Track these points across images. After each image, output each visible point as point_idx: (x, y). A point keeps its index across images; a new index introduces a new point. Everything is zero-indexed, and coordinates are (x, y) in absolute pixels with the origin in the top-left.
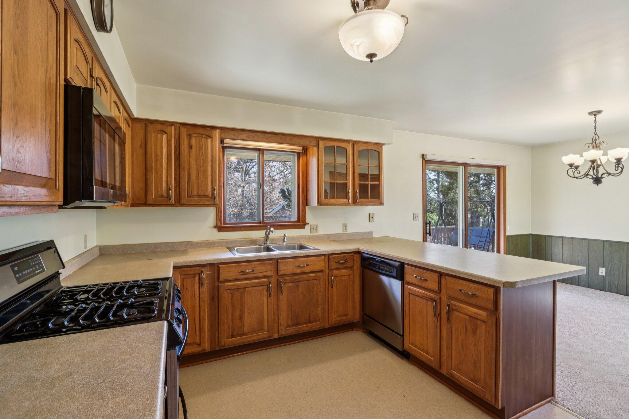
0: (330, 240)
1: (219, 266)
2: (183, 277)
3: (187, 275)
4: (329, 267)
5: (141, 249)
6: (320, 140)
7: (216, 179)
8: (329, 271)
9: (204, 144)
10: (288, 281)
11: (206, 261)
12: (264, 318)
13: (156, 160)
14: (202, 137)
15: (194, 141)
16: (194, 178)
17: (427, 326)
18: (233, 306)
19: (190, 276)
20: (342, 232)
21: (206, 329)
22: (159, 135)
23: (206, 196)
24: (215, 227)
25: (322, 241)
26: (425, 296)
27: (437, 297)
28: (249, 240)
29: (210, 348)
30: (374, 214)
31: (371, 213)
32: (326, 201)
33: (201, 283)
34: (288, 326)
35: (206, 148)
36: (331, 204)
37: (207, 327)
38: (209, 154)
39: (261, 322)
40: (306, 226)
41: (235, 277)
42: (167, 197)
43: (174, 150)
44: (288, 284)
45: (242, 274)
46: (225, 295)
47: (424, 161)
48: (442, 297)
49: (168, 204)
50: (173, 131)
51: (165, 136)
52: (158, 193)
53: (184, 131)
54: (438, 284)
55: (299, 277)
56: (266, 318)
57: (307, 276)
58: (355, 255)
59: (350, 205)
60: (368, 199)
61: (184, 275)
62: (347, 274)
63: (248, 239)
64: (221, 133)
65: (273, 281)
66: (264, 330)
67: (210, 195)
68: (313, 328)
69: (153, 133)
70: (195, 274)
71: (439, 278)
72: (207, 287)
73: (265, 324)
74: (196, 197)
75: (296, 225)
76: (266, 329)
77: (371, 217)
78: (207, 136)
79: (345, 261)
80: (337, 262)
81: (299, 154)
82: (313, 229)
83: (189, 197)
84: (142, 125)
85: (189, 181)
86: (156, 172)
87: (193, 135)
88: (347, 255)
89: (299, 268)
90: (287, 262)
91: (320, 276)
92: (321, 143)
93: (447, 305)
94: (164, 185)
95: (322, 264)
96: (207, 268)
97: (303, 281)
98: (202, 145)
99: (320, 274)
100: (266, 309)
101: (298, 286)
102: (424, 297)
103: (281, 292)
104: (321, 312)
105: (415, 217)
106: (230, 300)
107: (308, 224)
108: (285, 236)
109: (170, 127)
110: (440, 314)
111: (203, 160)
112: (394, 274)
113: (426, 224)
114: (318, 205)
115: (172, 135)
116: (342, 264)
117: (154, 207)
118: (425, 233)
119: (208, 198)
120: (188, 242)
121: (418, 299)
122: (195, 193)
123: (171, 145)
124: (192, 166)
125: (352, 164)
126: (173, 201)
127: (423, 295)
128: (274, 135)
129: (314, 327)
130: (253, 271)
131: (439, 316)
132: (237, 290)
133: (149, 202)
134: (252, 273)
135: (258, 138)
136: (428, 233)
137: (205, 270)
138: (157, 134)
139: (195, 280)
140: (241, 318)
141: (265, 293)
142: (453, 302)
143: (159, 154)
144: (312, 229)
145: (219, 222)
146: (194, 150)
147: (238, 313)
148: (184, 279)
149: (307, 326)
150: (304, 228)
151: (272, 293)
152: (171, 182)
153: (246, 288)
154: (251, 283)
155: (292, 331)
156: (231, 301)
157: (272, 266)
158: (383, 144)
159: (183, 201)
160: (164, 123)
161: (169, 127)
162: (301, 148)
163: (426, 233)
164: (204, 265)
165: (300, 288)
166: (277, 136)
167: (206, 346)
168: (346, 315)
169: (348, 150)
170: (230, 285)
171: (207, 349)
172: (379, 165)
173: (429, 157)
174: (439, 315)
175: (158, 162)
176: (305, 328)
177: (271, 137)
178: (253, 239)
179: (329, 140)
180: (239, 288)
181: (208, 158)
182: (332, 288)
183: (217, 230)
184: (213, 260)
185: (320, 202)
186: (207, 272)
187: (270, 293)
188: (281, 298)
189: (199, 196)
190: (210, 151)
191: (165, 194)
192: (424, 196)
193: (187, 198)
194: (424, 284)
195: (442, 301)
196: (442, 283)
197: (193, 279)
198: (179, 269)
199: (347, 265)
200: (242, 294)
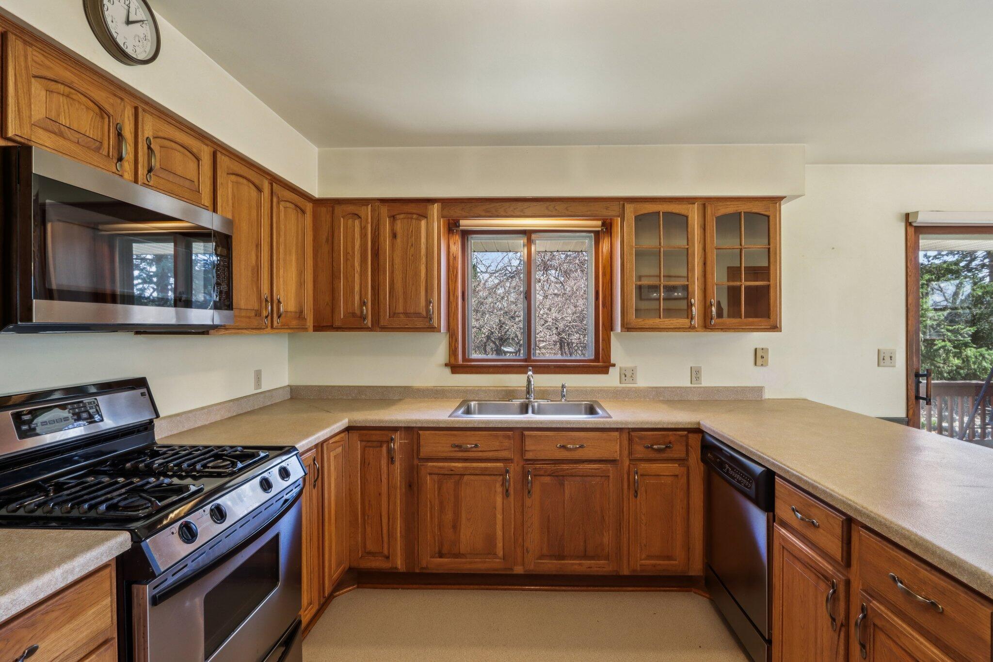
0: (661, 398)
1: (419, 432)
2: (364, 443)
3: (369, 441)
4: (630, 453)
5: (341, 393)
6: (626, 204)
7: (432, 285)
8: (631, 463)
9: (414, 228)
10: (542, 472)
11: (397, 421)
12: (495, 534)
13: (346, 260)
14: (412, 218)
15: (399, 226)
16: (399, 285)
17: (816, 642)
18: (441, 503)
19: (375, 444)
20: (689, 385)
21: (399, 535)
22: (350, 221)
23: (418, 315)
24: (446, 365)
25: (642, 399)
26: (813, 564)
27: (838, 578)
28: (502, 390)
29: (405, 566)
30: (768, 349)
31: (759, 346)
32: (640, 322)
33: (391, 460)
34: (542, 557)
35: (418, 238)
36: (652, 328)
37: (401, 531)
38: (422, 244)
39: (490, 539)
40: (611, 369)
41: (445, 455)
42: (361, 317)
43: (372, 243)
44: (543, 477)
45: (457, 449)
46: (429, 482)
47: (911, 230)
48: (852, 580)
49: (362, 327)
50: (370, 213)
51: (357, 222)
52: (348, 310)
53: (384, 210)
54: (840, 543)
55: (565, 467)
56: (499, 533)
57: (581, 466)
58: (690, 435)
59: (697, 331)
60: (741, 317)
61: (366, 441)
62: (671, 474)
63: (501, 388)
64: (443, 209)
65: (514, 469)
66: (495, 554)
67: (424, 313)
68: (592, 569)
69: (342, 219)
70: (381, 441)
71: (845, 527)
72: (400, 464)
73: (498, 544)
74: (401, 315)
75: (589, 367)
76: (501, 554)
77: (759, 357)
78: (419, 215)
79: (667, 447)
80: (648, 447)
81: (597, 233)
82: (625, 376)
83: (391, 315)
84: (329, 208)
85: (392, 290)
86: (346, 278)
87: (398, 217)
88: (671, 433)
89: (563, 450)
90: (540, 436)
91: (609, 470)
92: (629, 209)
93: (859, 608)
94: (357, 298)
95: (612, 448)
96: (400, 435)
97: (572, 476)
98: (412, 231)
99: (609, 465)
100: (499, 517)
101: (562, 485)
102: (809, 567)
103: (529, 492)
104: (610, 542)
105: (883, 359)
106: (436, 492)
107: (614, 365)
108: (563, 387)
109: (365, 207)
110: (846, 625)
111: (412, 256)
112: (752, 492)
113: (918, 375)
114: (624, 329)
115: (367, 220)
116: (659, 451)
117: (344, 331)
118: (914, 398)
119: (420, 317)
120: (405, 387)
121: (799, 568)
122: (400, 309)
123: (366, 235)
124: (396, 266)
125: (701, 246)
126: (369, 322)
127: (809, 561)
128: (535, 204)
129: (595, 569)
130: (476, 446)
131: (843, 629)
132: (448, 476)
133: (337, 324)
134: (474, 449)
135: (505, 211)
136: (923, 399)
137: (397, 436)
138: (348, 220)
139: (381, 451)
140: (455, 527)
141: (499, 489)
142: (875, 604)
143: (350, 250)
144: (623, 375)
145: (453, 357)
146: (399, 240)
147: (449, 516)
148: (366, 447)
149: (580, 564)
150: (607, 372)
151: (512, 491)
152: (366, 294)
153: (464, 475)
154: (474, 467)
155: (550, 566)
156: (438, 495)
157: (512, 441)
158: (781, 198)
159: (382, 323)
160: (357, 202)
161: (363, 207)
162: (599, 223)
163: (918, 398)
164: (395, 429)
165: (566, 487)
166: (539, 203)
167: (399, 562)
168: (669, 558)
169: (690, 219)
170: (436, 467)
171: (399, 566)
172: (769, 244)
173: (923, 219)
174: (842, 625)
175: (349, 263)
176: (576, 567)
177: (530, 207)
178: (509, 388)
179: (648, 202)
180: (450, 474)
181: (420, 252)
182: (636, 497)
183: (450, 370)
184: (409, 422)
185: (626, 324)
186: (401, 439)
187: (507, 491)
188: (528, 502)
189: (406, 314)
190: (423, 240)
191: (358, 312)
192: (910, 311)
193: (389, 317)
194: (810, 533)
195: (852, 590)
196: (853, 543)
197: (378, 449)
198: (359, 431)
199: (671, 455)
200: (457, 484)
